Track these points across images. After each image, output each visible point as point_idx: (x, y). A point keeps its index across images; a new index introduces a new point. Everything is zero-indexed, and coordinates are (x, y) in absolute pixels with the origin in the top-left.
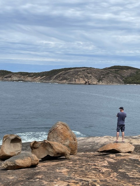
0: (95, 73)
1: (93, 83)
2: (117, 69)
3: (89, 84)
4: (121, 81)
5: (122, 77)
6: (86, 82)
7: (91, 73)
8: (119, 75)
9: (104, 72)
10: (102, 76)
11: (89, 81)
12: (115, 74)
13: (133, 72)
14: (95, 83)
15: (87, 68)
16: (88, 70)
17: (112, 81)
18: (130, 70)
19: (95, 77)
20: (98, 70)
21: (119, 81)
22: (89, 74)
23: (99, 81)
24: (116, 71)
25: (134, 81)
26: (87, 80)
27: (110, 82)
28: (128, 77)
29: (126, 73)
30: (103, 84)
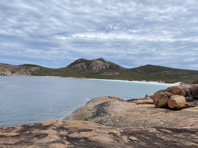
0: (10, 68)
1: (8, 74)
2: (28, 66)
3: (4, 75)
4: (29, 73)
5: (30, 71)
6: (2, 74)
7: (7, 68)
8: (28, 70)
9: (17, 68)
10: (15, 70)
11: (4, 73)
12: (25, 69)
13: (38, 68)
14: (9, 74)
15: (4, 64)
16: (5, 66)
17: (22, 74)
18: (36, 67)
19: (10, 71)
20: (13, 66)
21: (28, 74)
22: (5, 68)
23: (12, 73)
24: (26, 67)
25: (38, 74)
26: (2, 72)
27: (21, 74)
28: (34, 71)
29: (34, 69)
30: (15, 75)
